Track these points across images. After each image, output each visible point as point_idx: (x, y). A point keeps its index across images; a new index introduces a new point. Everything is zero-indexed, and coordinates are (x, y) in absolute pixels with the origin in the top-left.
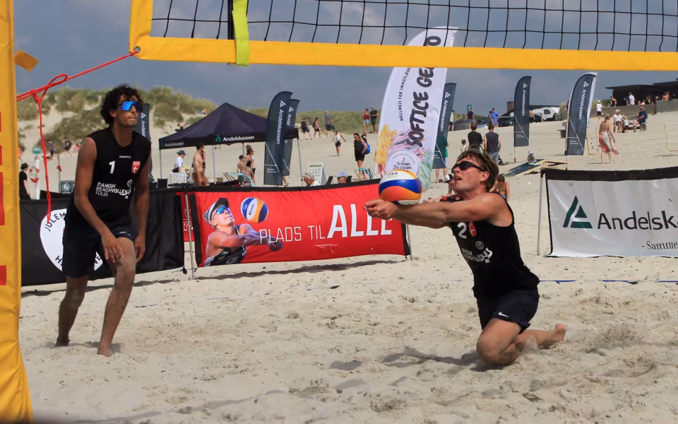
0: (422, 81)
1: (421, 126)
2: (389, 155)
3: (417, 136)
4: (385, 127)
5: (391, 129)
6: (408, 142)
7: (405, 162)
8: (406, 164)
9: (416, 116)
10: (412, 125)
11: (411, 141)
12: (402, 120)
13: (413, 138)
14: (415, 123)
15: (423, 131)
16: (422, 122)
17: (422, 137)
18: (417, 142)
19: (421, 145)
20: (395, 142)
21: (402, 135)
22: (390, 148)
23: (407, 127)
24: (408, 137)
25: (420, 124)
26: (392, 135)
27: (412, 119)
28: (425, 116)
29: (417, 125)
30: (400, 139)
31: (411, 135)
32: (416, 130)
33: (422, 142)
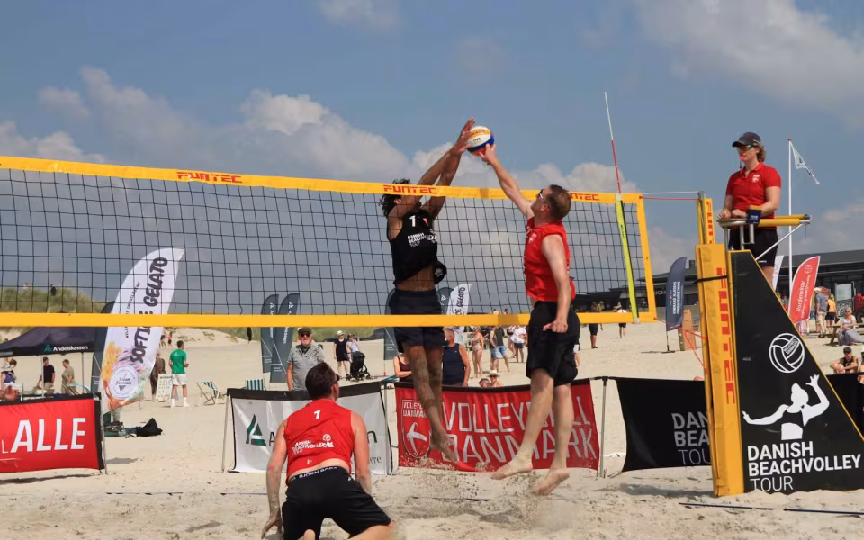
0: (149, 301)
1: (145, 343)
2: (113, 371)
3: (139, 352)
4: (112, 343)
5: (116, 346)
6: (133, 360)
7: (126, 377)
8: (127, 380)
9: (142, 334)
10: (136, 343)
11: (134, 357)
12: (127, 337)
13: (136, 355)
14: (139, 340)
15: (146, 348)
16: (146, 339)
17: (144, 352)
18: (140, 358)
19: (142, 361)
20: (120, 357)
21: (126, 352)
22: (115, 364)
23: (130, 344)
24: (131, 354)
25: (143, 341)
26: (117, 351)
27: (137, 336)
28: (149, 333)
29: (141, 343)
30: (123, 355)
31: (134, 352)
32: (139, 347)
33: (144, 358)
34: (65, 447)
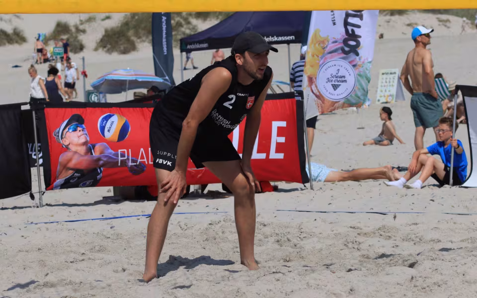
1: (357, 31)
2: (321, 66)
3: (352, 43)
4: (316, 32)
5: (323, 35)
6: (344, 52)
7: (339, 75)
8: (341, 77)
9: (351, 19)
10: (347, 31)
11: (347, 49)
12: (334, 24)
13: (349, 46)
14: (350, 28)
15: (360, 37)
16: (359, 27)
17: (358, 44)
18: (354, 50)
19: (357, 54)
20: (328, 49)
21: (336, 42)
22: (322, 58)
23: (339, 32)
24: (342, 45)
25: (355, 29)
26: (323, 42)
27: (346, 24)
28: (361, 19)
29: (353, 31)
30: (331, 47)
31: (345, 42)
32: (352, 36)
33: (360, 51)
34: (263, 156)
